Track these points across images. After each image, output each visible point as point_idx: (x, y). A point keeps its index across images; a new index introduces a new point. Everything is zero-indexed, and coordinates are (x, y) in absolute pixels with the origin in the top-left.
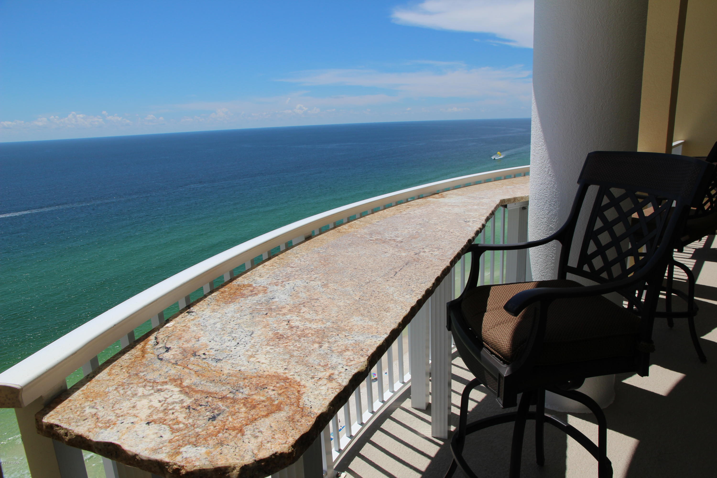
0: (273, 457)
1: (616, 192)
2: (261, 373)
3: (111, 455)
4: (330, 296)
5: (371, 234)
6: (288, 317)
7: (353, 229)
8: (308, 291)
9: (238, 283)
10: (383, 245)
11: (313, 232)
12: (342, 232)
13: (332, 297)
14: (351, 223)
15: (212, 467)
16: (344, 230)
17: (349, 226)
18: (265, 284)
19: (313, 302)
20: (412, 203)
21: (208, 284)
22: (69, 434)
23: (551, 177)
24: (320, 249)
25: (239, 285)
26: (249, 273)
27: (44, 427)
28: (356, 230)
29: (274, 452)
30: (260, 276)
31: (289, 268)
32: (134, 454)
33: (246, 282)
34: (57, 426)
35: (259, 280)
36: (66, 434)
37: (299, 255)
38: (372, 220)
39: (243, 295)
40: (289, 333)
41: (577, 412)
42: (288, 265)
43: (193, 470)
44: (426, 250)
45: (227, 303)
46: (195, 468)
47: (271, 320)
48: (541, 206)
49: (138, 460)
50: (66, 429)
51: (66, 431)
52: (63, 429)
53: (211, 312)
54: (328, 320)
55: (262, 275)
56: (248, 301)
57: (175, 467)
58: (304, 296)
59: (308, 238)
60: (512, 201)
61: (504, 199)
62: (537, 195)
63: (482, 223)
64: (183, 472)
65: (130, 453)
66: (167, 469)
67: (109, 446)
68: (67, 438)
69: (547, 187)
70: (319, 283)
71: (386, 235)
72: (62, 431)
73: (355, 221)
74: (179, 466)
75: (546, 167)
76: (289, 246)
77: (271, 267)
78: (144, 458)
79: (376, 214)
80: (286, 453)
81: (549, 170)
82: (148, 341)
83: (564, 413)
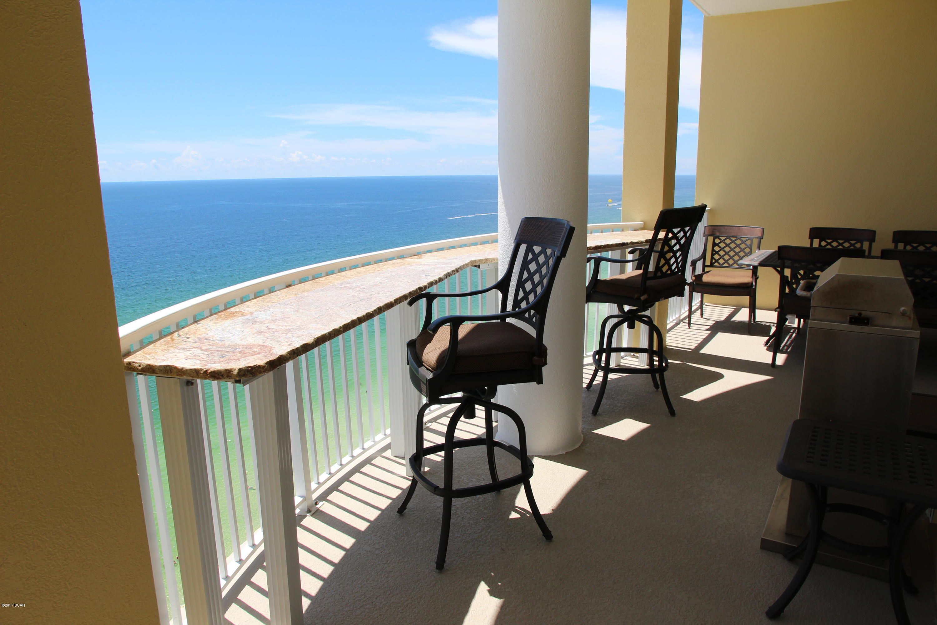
0: (255, 366)
1: (537, 249)
2: (249, 344)
3: (168, 372)
4: (298, 316)
5: (342, 284)
6: (267, 325)
7: (328, 281)
8: (283, 314)
9: (231, 311)
10: (349, 290)
11: (294, 282)
12: (318, 283)
13: (299, 316)
14: (328, 276)
15: (224, 369)
16: (321, 281)
17: (326, 279)
18: (252, 311)
19: (285, 319)
20: (389, 262)
21: (209, 309)
22: (141, 365)
23: (511, 239)
24: (297, 293)
25: (232, 312)
26: (239, 306)
27: (125, 364)
28: (330, 281)
29: (256, 364)
30: (248, 307)
31: (270, 303)
32: (182, 368)
33: (237, 310)
34: (134, 362)
35: (247, 309)
36: (140, 366)
37: (279, 296)
38: (347, 274)
39: (235, 316)
40: (267, 331)
41: (543, 455)
42: (270, 301)
43: (214, 370)
44: (380, 293)
45: (224, 320)
46: (216, 369)
47: (255, 326)
48: (505, 266)
49: (184, 370)
50: (140, 363)
51: (140, 364)
52: (137, 363)
53: (213, 324)
54: (294, 326)
55: (249, 307)
56: (239, 319)
57: (205, 370)
58: (280, 316)
59: (289, 286)
60: (484, 262)
61: (475, 259)
62: (502, 256)
63: (440, 276)
64: (209, 371)
65: (180, 368)
66: (200, 372)
67: (166, 367)
68: (140, 368)
69: (509, 249)
70: (292, 310)
71: (354, 284)
72: (137, 365)
73: (332, 275)
74: (207, 369)
75: (507, 231)
76: (272, 291)
77: (257, 303)
78: (188, 369)
79: (352, 270)
80: (262, 366)
81: (509, 233)
82: (174, 335)
83: (532, 456)
